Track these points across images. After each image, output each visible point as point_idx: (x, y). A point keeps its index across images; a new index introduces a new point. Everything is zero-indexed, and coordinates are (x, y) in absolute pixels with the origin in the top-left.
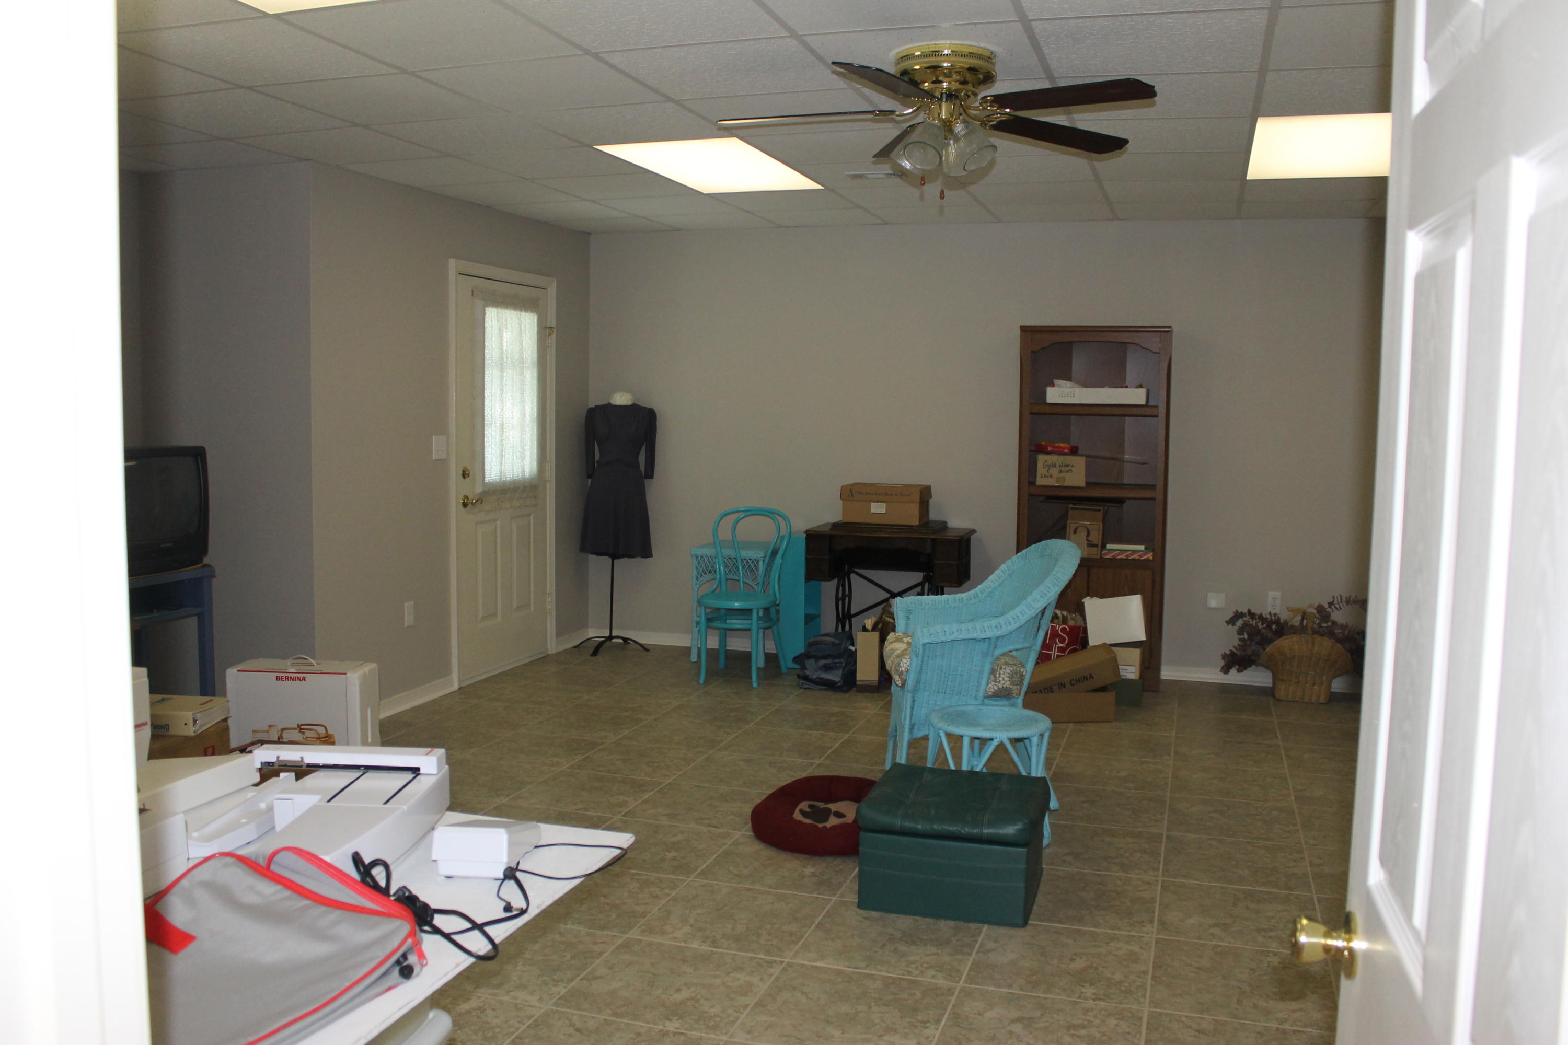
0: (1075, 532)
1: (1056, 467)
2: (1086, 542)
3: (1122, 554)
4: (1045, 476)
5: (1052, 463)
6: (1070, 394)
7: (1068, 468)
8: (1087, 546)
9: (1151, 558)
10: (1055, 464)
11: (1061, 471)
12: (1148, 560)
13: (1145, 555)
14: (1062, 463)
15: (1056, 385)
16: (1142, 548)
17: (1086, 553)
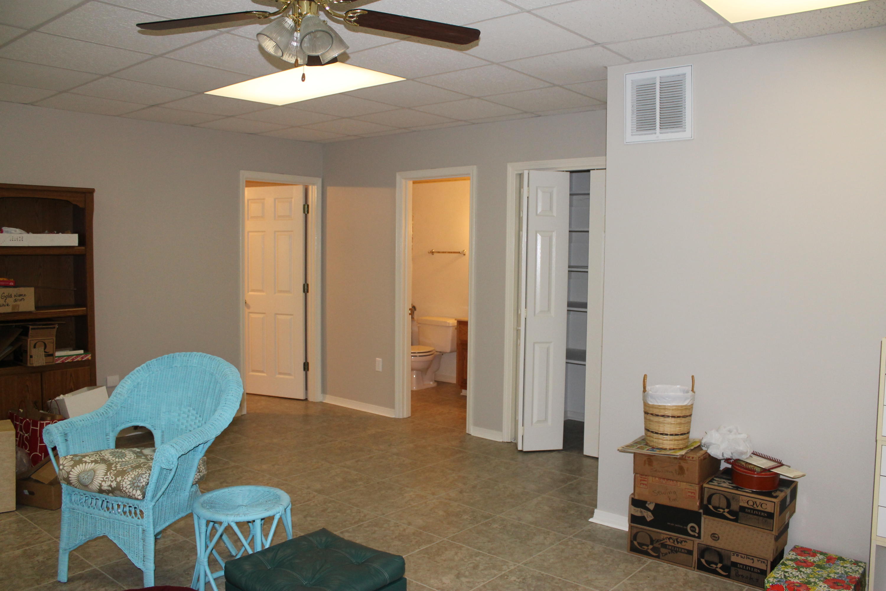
0: (35, 347)
1: (11, 297)
2: (44, 353)
3: (69, 358)
4: (3, 305)
5: (9, 294)
6: (19, 238)
7: (21, 297)
8: (45, 357)
9: (90, 358)
10: (11, 295)
11: (16, 301)
12: (88, 360)
13: (86, 357)
14: (17, 294)
15: (4, 232)
16: (82, 352)
17: (44, 362)
